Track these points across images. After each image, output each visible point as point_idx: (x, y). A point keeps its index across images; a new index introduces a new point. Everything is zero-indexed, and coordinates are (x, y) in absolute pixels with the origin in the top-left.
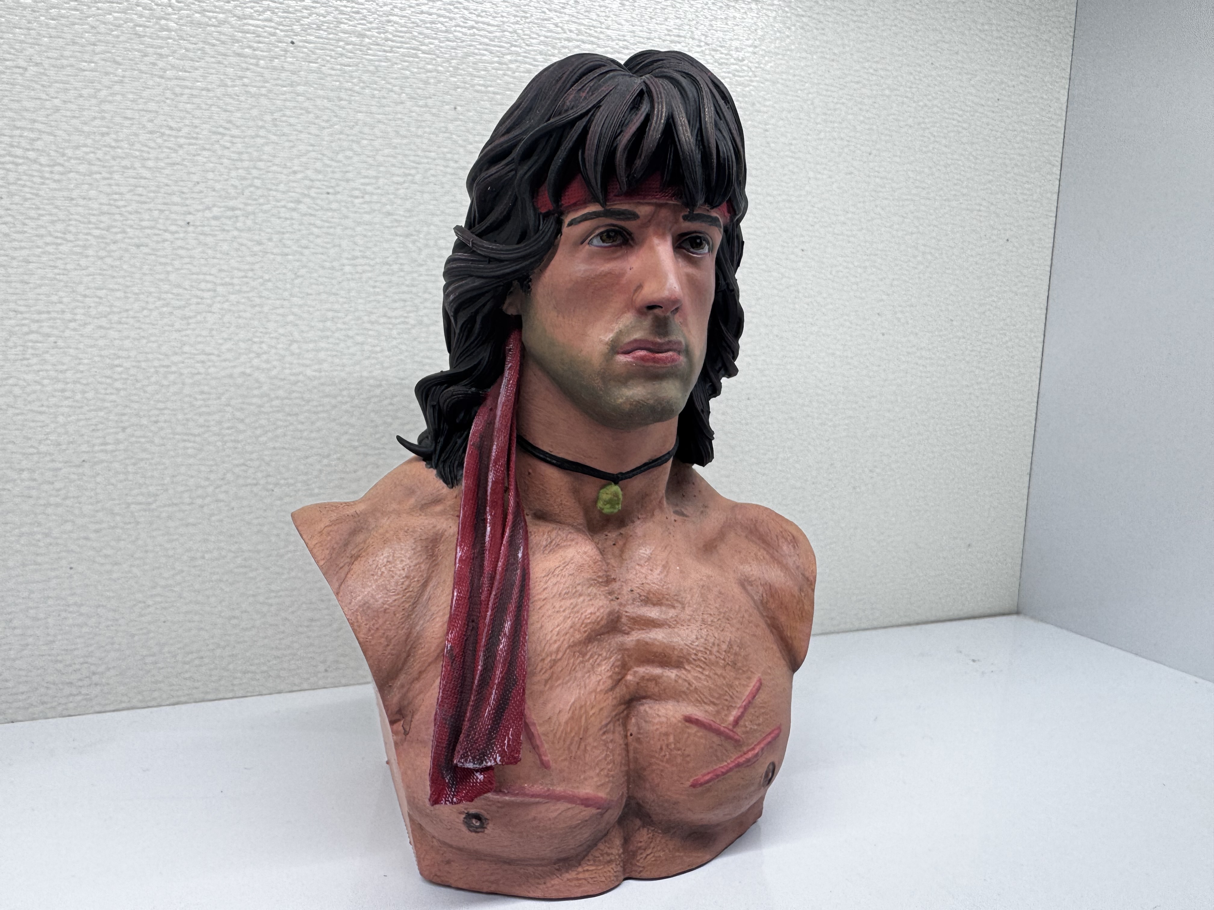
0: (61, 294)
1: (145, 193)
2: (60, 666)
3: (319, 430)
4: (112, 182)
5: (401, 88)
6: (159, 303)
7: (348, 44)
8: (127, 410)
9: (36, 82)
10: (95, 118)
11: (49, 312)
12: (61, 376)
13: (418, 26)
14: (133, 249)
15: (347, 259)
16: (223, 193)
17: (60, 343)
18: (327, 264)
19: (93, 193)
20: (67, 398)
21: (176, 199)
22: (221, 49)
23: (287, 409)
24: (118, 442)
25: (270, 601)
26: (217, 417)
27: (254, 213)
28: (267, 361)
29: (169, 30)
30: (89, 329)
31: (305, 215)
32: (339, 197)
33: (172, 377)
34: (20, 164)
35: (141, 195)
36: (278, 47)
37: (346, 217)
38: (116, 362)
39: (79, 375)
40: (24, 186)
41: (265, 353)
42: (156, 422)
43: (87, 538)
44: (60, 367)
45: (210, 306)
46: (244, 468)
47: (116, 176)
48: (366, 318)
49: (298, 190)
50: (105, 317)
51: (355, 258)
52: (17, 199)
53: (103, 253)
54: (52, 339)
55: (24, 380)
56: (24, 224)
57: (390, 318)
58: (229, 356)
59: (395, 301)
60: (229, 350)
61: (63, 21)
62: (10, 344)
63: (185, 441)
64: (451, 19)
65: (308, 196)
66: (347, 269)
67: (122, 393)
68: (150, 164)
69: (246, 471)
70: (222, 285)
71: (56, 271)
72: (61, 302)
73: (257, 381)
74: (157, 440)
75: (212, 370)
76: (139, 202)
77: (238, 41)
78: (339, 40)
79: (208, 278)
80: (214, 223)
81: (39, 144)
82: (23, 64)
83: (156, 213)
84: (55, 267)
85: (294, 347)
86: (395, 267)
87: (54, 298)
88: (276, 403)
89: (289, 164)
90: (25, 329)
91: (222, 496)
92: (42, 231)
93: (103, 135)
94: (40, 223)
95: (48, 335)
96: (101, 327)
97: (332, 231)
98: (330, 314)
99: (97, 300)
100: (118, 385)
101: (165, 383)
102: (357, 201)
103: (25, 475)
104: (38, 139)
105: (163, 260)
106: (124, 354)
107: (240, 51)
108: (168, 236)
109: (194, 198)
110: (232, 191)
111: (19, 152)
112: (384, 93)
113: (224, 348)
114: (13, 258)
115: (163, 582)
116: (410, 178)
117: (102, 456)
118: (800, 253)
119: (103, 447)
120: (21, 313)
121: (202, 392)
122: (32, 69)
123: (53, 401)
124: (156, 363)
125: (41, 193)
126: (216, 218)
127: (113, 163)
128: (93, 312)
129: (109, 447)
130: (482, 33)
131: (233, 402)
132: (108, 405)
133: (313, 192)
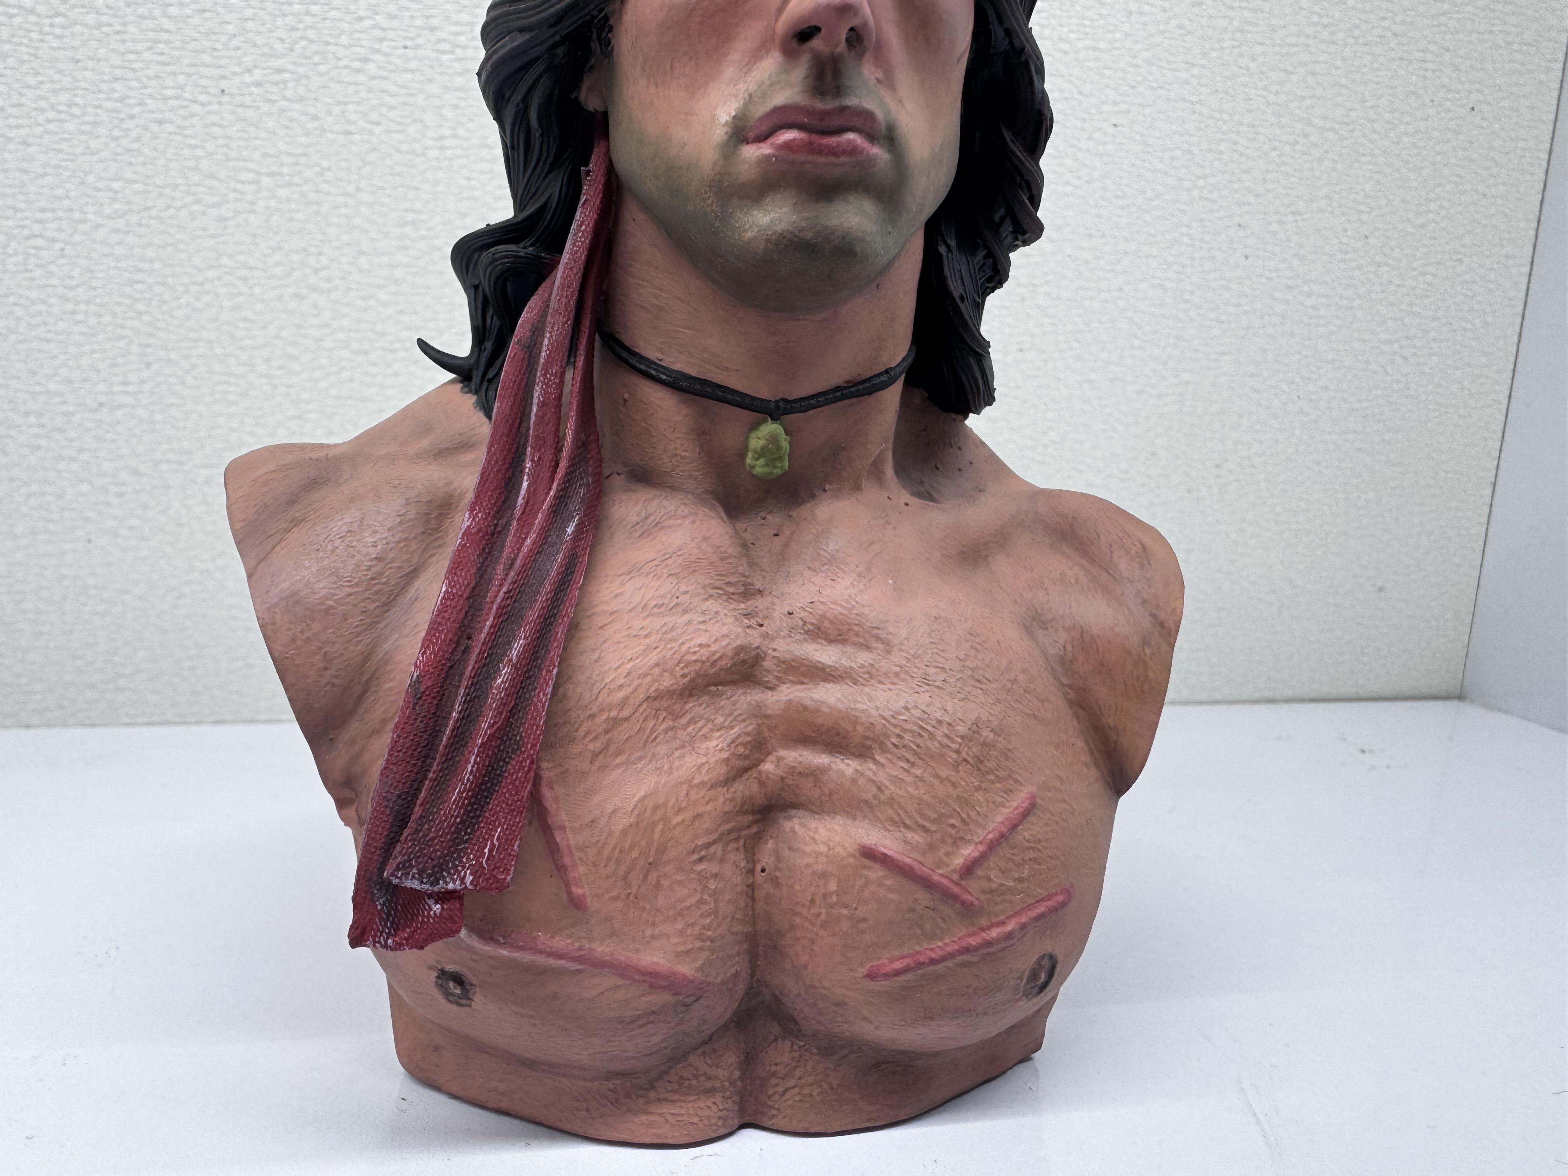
0: (68, 186)
1: (167, 51)
2: (79, 663)
3: (396, 374)
4: (125, 37)
6: (189, 199)
8: (152, 341)
11: (53, 211)
12: (71, 294)
14: (154, 127)
15: (433, 139)
16: (266, 50)
17: (68, 250)
18: (405, 147)
19: (102, 52)
20: (78, 323)
21: (206, 58)
23: (354, 345)
24: (143, 382)
26: (264, 353)
27: (307, 77)
28: (328, 280)
30: (101, 234)
31: (373, 78)
32: (420, 52)
33: (206, 299)
35: (162, 54)
37: (430, 81)
38: (140, 276)
39: (93, 293)
40: (20, 44)
41: (325, 268)
42: (188, 357)
43: (108, 504)
44: (68, 282)
45: (252, 203)
47: (131, 29)
49: (364, 43)
50: (122, 217)
51: (442, 138)
53: (116, 133)
54: (58, 245)
55: (28, 298)
56: (21, 95)
58: (278, 271)
60: (278, 264)
62: (10, 251)
63: (224, 383)
65: (378, 51)
66: (433, 153)
67: (146, 318)
68: (173, 11)
70: (267, 175)
71: (60, 156)
72: (67, 197)
73: (315, 306)
74: (189, 380)
75: (257, 290)
76: (158, 63)
79: (251, 165)
80: (256, 90)
83: (181, 79)
84: (60, 151)
85: (363, 261)
87: (60, 192)
88: (340, 336)
90: (26, 232)
92: (43, 104)
94: (38, 92)
95: (54, 240)
96: (116, 231)
97: (411, 100)
98: (411, 216)
99: (111, 194)
100: (141, 307)
101: (198, 305)
102: (445, 58)
103: (32, 419)
105: (193, 141)
106: (146, 266)
108: (196, 108)
109: (229, 58)
110: (278, 46)
113: (271, 260)
114: (10, 139)
117: (123, 399)
119: (123, 388)
120: (22, 211)
121: (245, 319)
123: (62, 325)
124: (186, 280)
125: (40, 53)
126: (258, 84)
127: (128, 11)
128: (107, 211)
129: (130, 389)
131: (284, 333)
132: (128, 332)
133: (385, 46)
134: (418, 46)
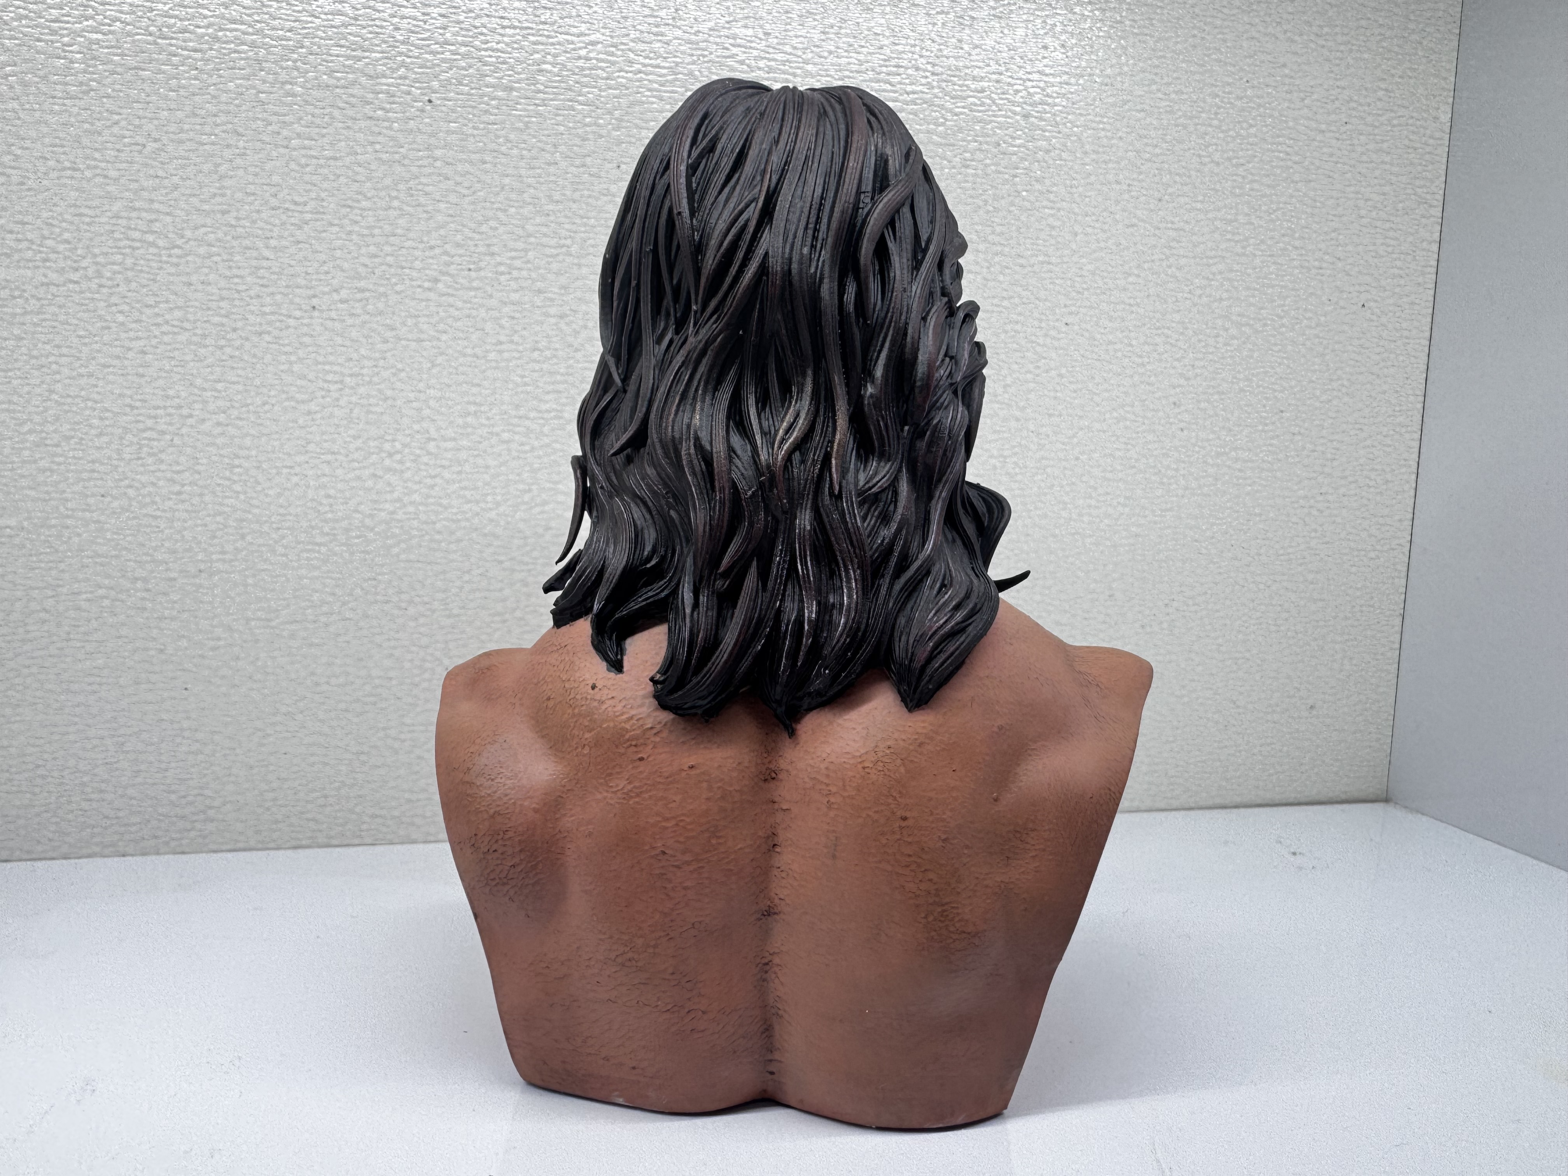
0: (178, 387)
1: (267, 275)
2: (173, 797)
3: (459, 541)
4: (233, 264)
5: (555, 146)
6: (282, 397)
7: (493, 99)
8: (247, 516)
9: (154, 159)
10: (215, 195)
11: (165, 407)
12: (178, 477)
13: (574, 74)
14: (255, 339)
15: (492, 344)
16: (352, 273)
17: (177, 441)
18: (469, 351)
19: (212, 277)
20: (183, 501)
21: (300, 281)
22: (350, 112)
23: (423, 517)
24: (238, 551)
25: (403, 736)
26: (345, 524)
27: (386, 295)
28: (401, 462)
29: (294, 95)
30: (206, 426)
31: (442, 295)
32: (482, 273)
33: (295, 479)
34: (138, 248)
35: (263, 278)
36: (413, 107)
37: (491, 296)
38: (237, 462)
39: (197, 476)
40: (141, 271)
41: (398, 452)
42: (278, 529)
43: (204, 657)
44: (176, 468)
45: (337, 400)
46: (374, 583)
47: (237, 258)
48: (514, 413)
49: (435, 267)
50: (224, 412)
51: (501, 343)
52: (134, 285)
53: (222, 342)
54: (168, 437)
55: (140, 482)
56: (141, 313)
57: (540, 412)
58: (356, 456)
59: (548, 393)
60: (357, 449)
61: (182, 92)
63: (309, 551)
64: (613, 63)
65: (447, 274)
66: (492, 356)
67: (242, 497)
68: (273, 243)
69: (375, 587)
70: (351, 375)
71: (173, 363)
72: (178, 397)
73: (389, 484)
74: (279, 549)
75: (339, 472)
76: (259, 285)
77: (368, 103)
78: (482, 96)
79: (336, 368)
80: (342, 306)
81: (157, 226)
82: (140, 139)
83: (278, 297)
84: (173, 358)
85: (431, 446)
86: (548, 353)
87: (171, 392)
88: (410, 509)
89: (425, 239)
90: (141, 426)
91: (348, 614)
92: (160, 320)
93: (224, 213)
94: (156, 310)
95: (163, 433)
96: (219, 424)
97: (474, 312)
99: (215, 393)
100: (237, 487)
101: (288, 485)
102: (502, 278)
103: (139, 585)
104: (156, 220)
105: (286, 349)
106: (243, 453)
107: (371, 114)
108: (292, 322)
109: (320, 280)
110: (361, 269)
111: (136, 235)
112: (534, 152)
113: (352, 447)
114: (130, 349)
115: (284, 709)
116: (564, 250)
117: (219, 565)
118: (1064, 329)
119: (221, 556)
120: (137, 408)
121: (328, 496)
122: (151, 146)
123: (169, 504)
124: (278, 464)
125: (158, 278)
126: (344, 301)
127: (235, 243)
128: (211, 407)
129: (227, 557)
130: (650, 77)
131: (362, 508)
132: (226, 509)
133: (452, 269)
134: (480, 269)
